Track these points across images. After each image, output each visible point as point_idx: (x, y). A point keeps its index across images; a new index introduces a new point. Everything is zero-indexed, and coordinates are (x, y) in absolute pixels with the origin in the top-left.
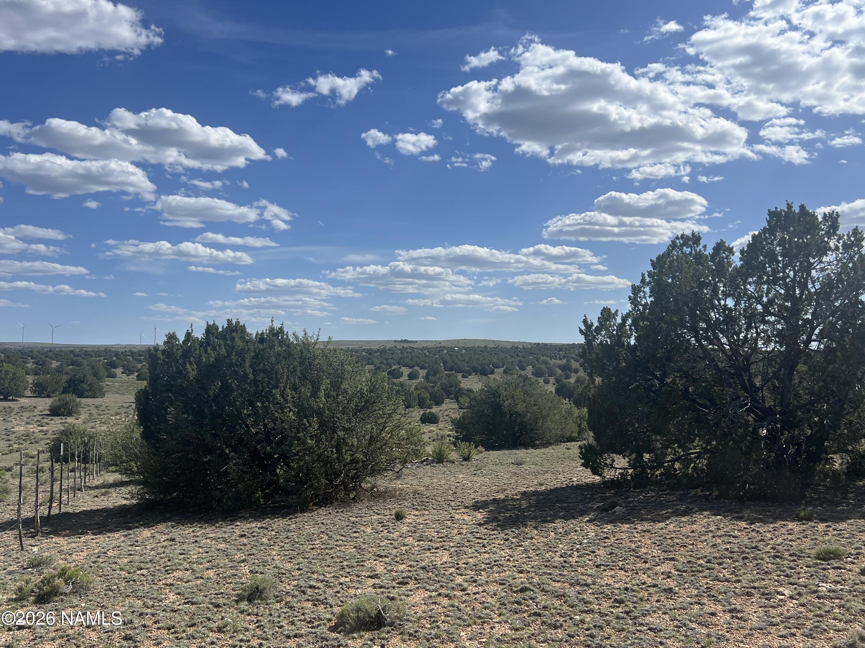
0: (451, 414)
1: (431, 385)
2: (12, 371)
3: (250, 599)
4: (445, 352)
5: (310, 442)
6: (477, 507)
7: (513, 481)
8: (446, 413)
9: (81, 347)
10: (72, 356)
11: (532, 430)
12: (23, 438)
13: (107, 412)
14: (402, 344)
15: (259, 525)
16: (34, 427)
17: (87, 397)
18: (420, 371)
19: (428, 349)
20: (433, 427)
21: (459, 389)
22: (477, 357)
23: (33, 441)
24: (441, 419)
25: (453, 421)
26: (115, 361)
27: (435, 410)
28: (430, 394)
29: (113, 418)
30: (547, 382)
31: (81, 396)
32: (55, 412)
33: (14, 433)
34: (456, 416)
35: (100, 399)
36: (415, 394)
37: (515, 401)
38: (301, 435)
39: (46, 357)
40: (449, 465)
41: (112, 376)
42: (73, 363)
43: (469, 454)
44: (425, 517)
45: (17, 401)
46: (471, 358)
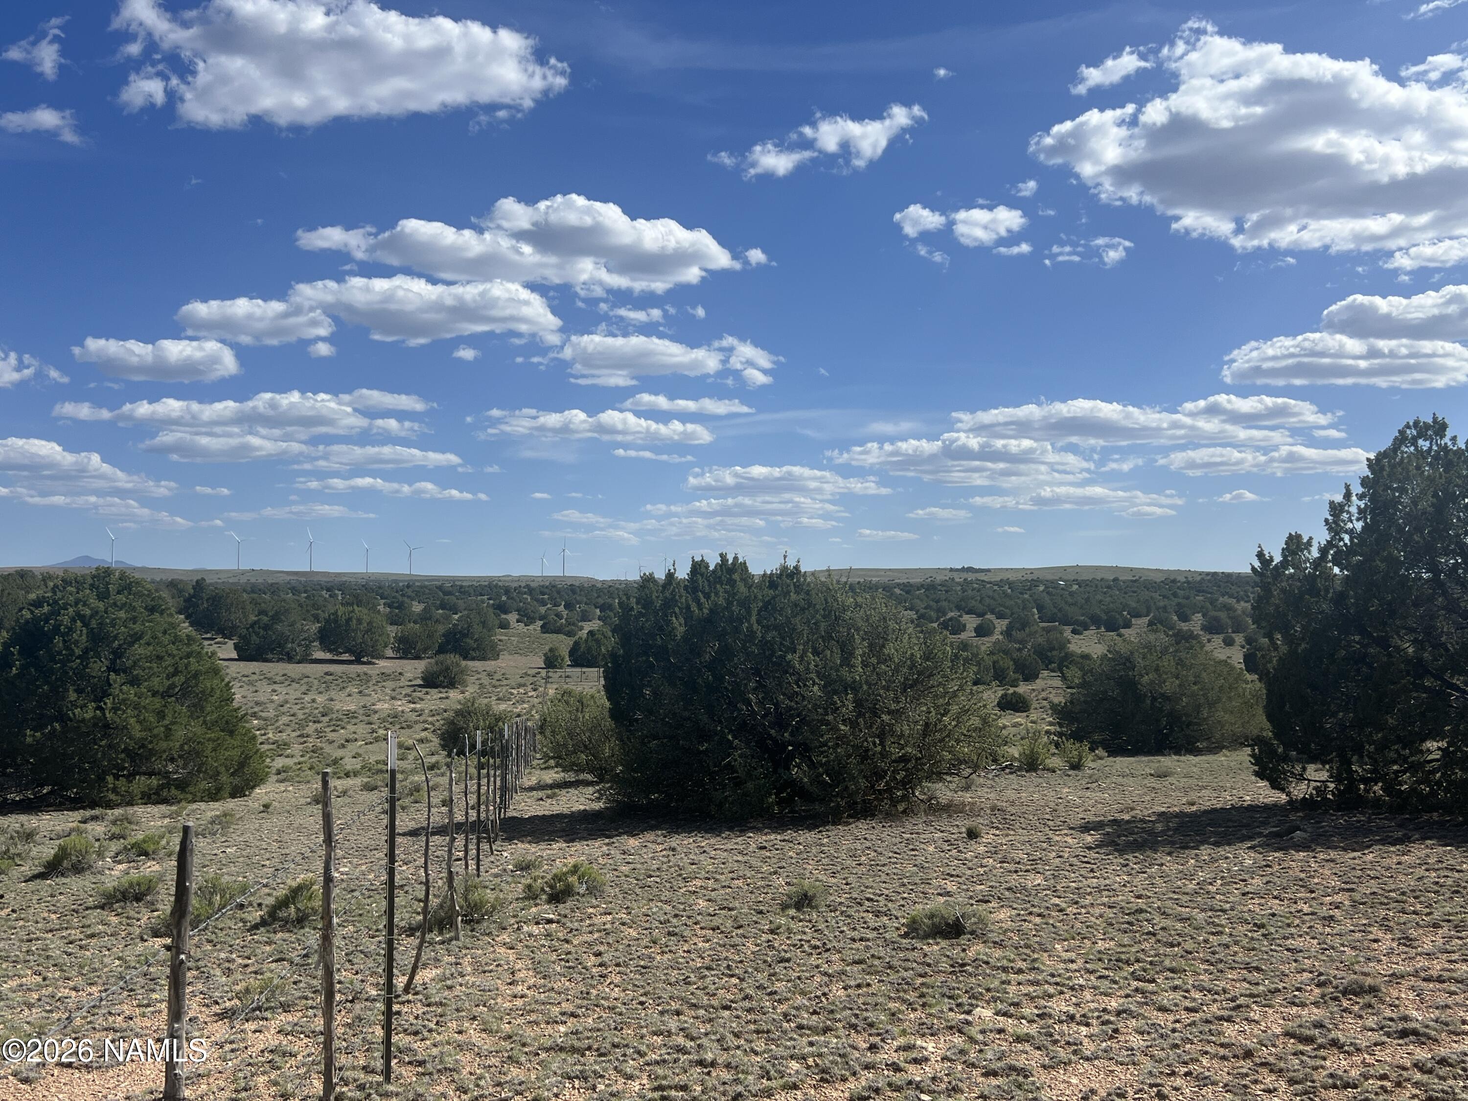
0: (1051, 696)
1: (1017, 646)
2: (366, 618)
3: (798, 906)
4: (1041, 588)
5: (843, 727)
6: (1086, 828)
7: (1148, 798)
8: (1044, 694)
9: (453, 580)
10: (441, 594)
11: (1189, 724)
12: (391, 720)
13: (505, 682)
14: (965, 575)
15: (779, 837)
16: (403, 705)
17: (473, 659)
18: (996, 622)
19: (1010, 584)
20: (1020, 718)
21: (1067, 654)
22: (1099, 597)
23: (404, 725)
24: (1035, 705)
25: (1054, 708)
26: (505, 603)
27: (1023, 689)
28: (1015, 661)
29: (515, 691)
30: (1229, 643)
31: (465, 658)
32: (430, 681)
33: (376, 712)
34: (1059, 699)
35: (493, 663)
36: (988, 661)
37: (1160, 676)
38: (830, 718)
39: (403, 595)
40: (1047, 775)
41: (504, 625)
42: (443, 606)
43: (1080, 759)
44: (1010, 838)
45: (374, 664)
46: (1087, 600)
